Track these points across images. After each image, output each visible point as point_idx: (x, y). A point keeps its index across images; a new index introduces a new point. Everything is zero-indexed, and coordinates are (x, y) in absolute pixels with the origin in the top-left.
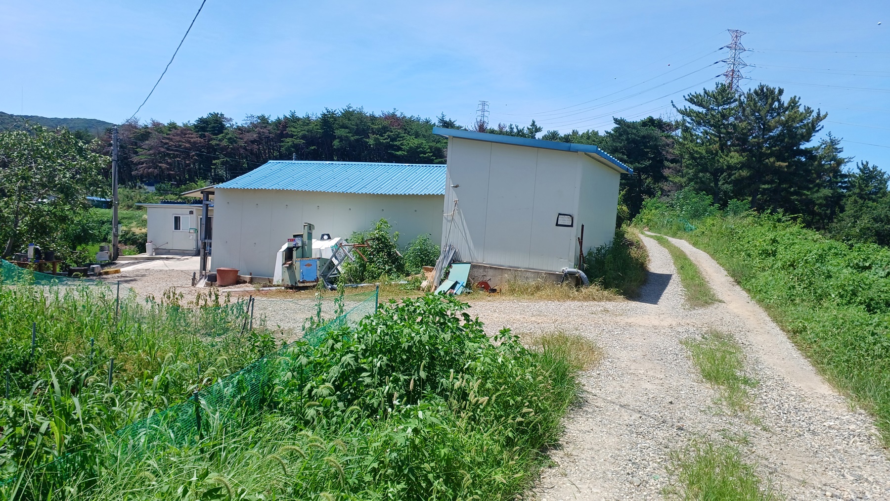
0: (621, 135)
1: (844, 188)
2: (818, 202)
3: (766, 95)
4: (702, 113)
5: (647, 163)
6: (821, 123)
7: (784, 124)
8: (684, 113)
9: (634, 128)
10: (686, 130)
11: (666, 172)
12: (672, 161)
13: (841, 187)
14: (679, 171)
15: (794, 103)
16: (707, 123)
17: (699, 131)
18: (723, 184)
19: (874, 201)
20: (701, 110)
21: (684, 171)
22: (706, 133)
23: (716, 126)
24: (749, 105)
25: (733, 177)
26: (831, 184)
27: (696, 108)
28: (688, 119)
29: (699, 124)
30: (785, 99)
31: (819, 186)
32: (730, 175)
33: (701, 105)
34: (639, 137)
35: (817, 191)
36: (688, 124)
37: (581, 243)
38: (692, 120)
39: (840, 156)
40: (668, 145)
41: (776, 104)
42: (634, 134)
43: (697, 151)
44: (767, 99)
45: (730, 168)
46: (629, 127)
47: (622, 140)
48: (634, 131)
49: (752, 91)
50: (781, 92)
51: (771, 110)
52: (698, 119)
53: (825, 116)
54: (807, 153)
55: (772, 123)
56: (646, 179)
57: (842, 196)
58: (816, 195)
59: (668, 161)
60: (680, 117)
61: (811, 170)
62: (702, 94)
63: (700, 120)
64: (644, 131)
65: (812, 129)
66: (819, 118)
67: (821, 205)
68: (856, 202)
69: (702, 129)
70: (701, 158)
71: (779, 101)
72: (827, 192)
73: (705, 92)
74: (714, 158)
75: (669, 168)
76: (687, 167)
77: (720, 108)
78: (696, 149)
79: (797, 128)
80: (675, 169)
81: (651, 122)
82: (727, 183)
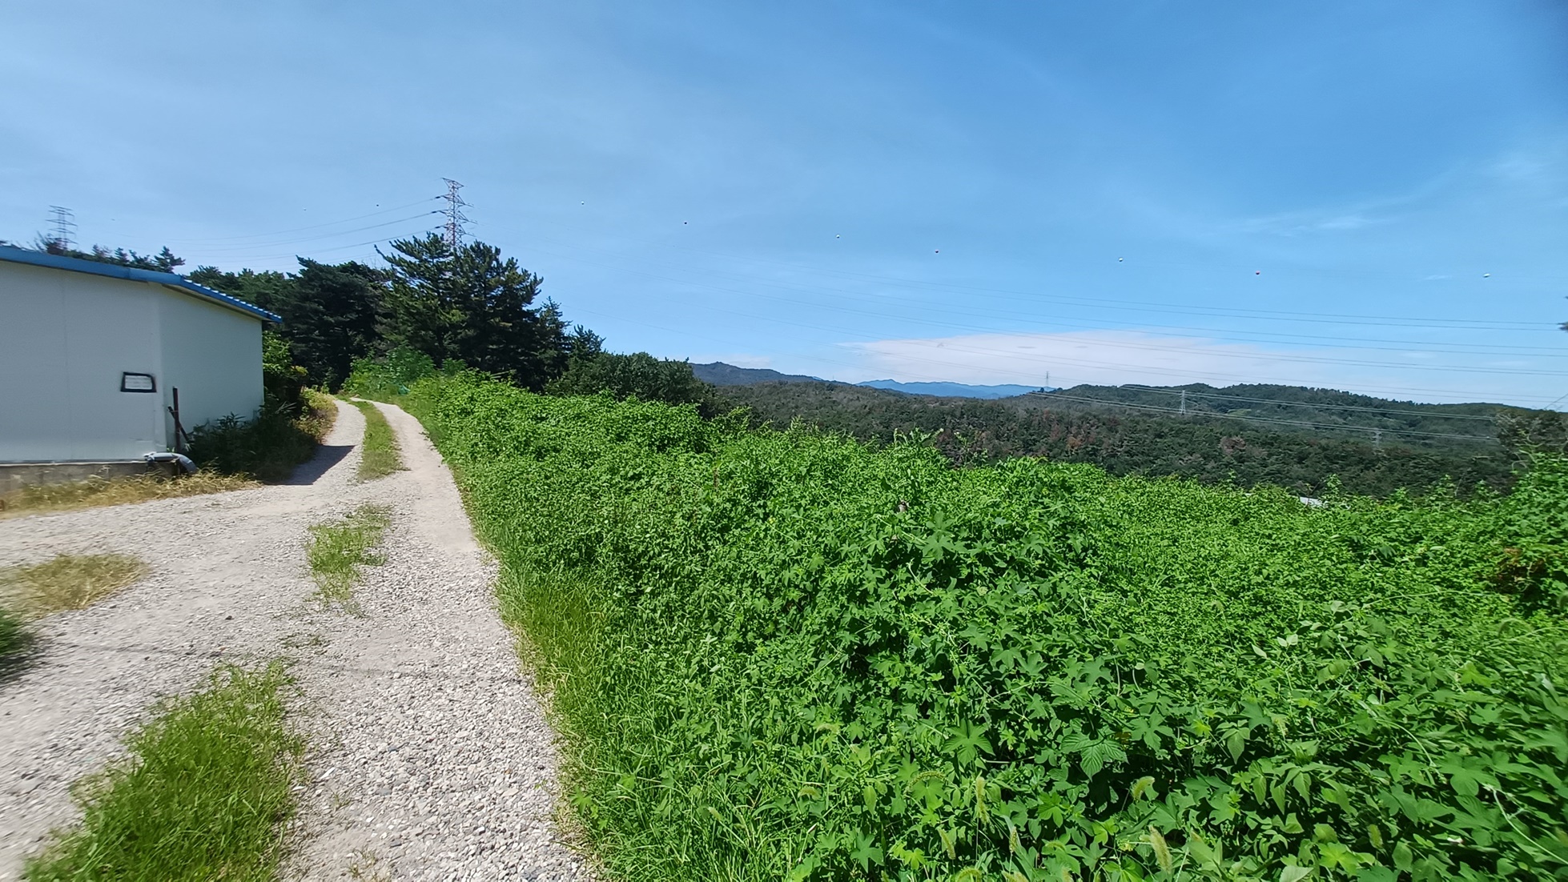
0: (311, 280)
1: (568, 349)
2: (546, 363)
3: (483, 253)
4: (414, 264)
5: (354, 316)
6: (539, 287)
7: (504, 284)
8: (391, 260)
9: (331, 273)
10: (397, 281)
11: (378, 328)
12: (385, 316)
13: (564, 348)
14: (395, 328)
15: (512, 264)
16: (422, 276)
17: (414, 283)
18: (449, 344)
19: (590, 361)
20: (413, 260)
21: (402, 328)
22: (422, 286)
23: (434, 280)
24: (467, 262)
25: (459, 337)
26: (556, 346)
27: (408, 258)
28: (398, 269)
29: (412, 275)
30: (503, 259)
31: (545, 347)
32: (457, 334)
33: (411, 255)
34: (337, 283)
35: (544, 352)
36: (398, 275)
37: (176, 415)
38: (403, 270)
39: (560, 319)
40: (377, 297)
41: (494, 262)
42: (330, 280)
43: (412, 306)
44: (485, 257)
45: (454, 327)
46: (322, 271)
47: (314, 286)
48: (331, 277)
49: (468, 247)
50: (498, 251)
51: (490, 269)
52: (410, 270)
53: (541, 280)
54: (530, 314)
55: (492, 282)
56: (356, 335)
57: (565, 357)
58: (543, 356)
59: (379, 315)
60: (388, 266)
61: (534, 331)
62: (412, 242)
63: (412, 270)
64: (344, 278)
65: (530, 293)
66: (536, 282)
67: (549, 365)
68: (576, 361)
69: (417, 282)
70: (419, 313)
71: (497, 260)
72: (552, 353)
73: (416, 240)
74: (434, 315)
75: (382, 324)
76: (403, 323)
77: (435, 261)
78: (411, 303)
79: (517, 289)
80: (390, 325)
81: (353, 268)
82: (453, 342)
